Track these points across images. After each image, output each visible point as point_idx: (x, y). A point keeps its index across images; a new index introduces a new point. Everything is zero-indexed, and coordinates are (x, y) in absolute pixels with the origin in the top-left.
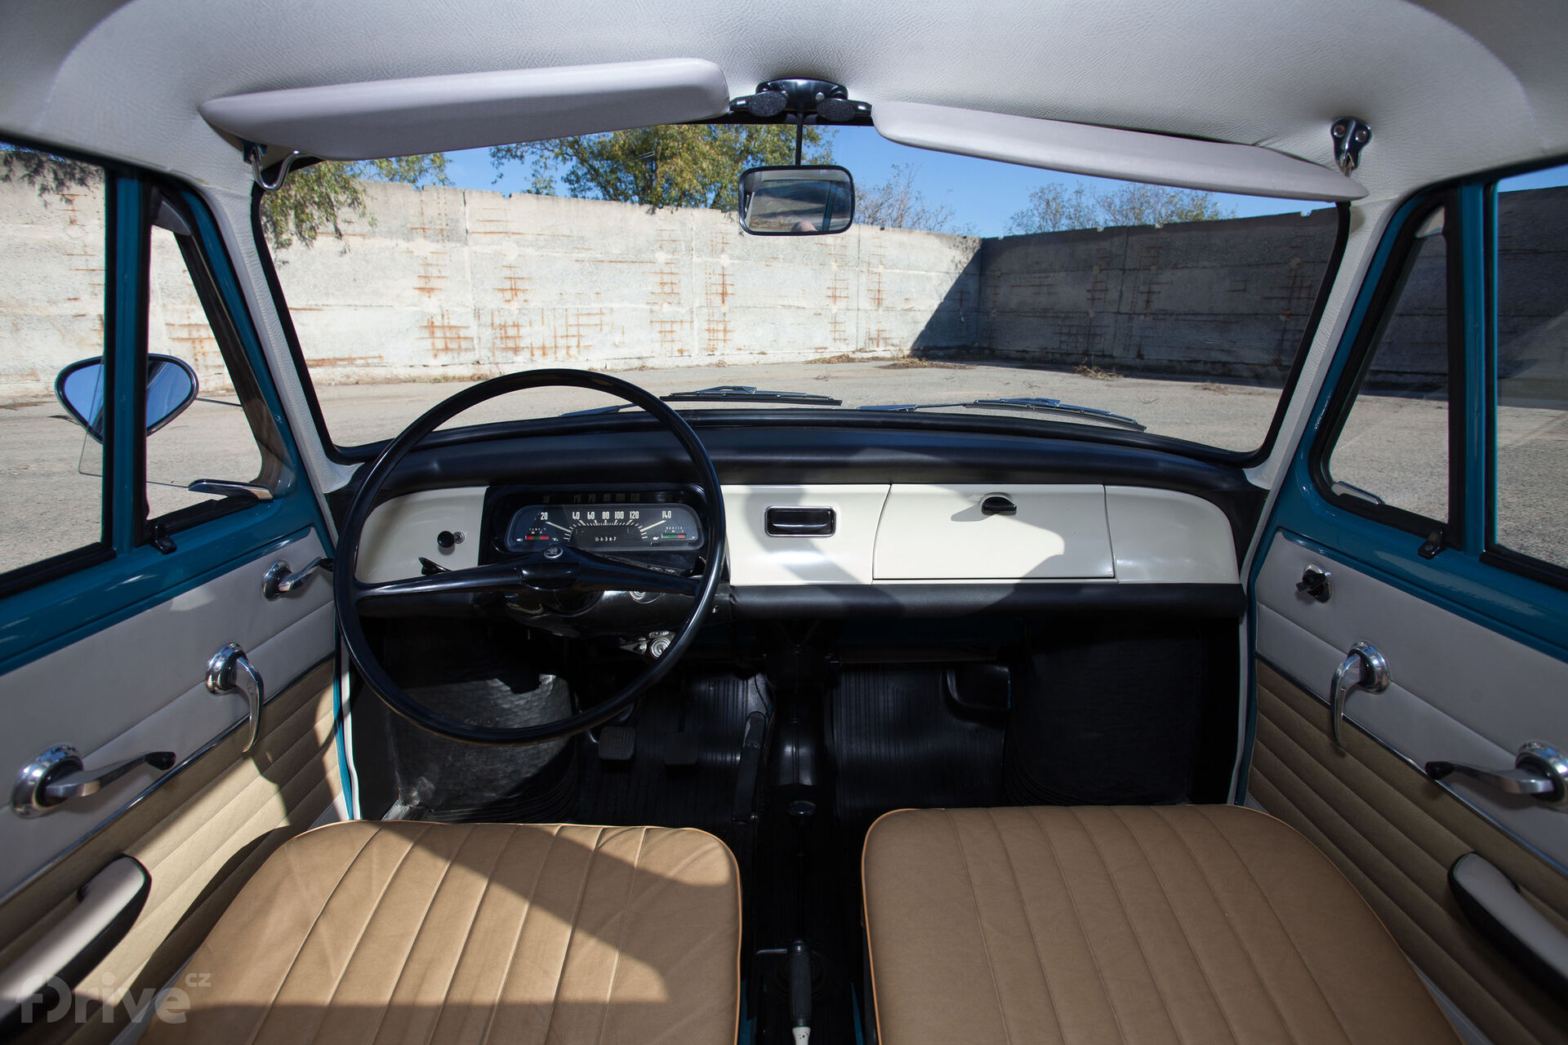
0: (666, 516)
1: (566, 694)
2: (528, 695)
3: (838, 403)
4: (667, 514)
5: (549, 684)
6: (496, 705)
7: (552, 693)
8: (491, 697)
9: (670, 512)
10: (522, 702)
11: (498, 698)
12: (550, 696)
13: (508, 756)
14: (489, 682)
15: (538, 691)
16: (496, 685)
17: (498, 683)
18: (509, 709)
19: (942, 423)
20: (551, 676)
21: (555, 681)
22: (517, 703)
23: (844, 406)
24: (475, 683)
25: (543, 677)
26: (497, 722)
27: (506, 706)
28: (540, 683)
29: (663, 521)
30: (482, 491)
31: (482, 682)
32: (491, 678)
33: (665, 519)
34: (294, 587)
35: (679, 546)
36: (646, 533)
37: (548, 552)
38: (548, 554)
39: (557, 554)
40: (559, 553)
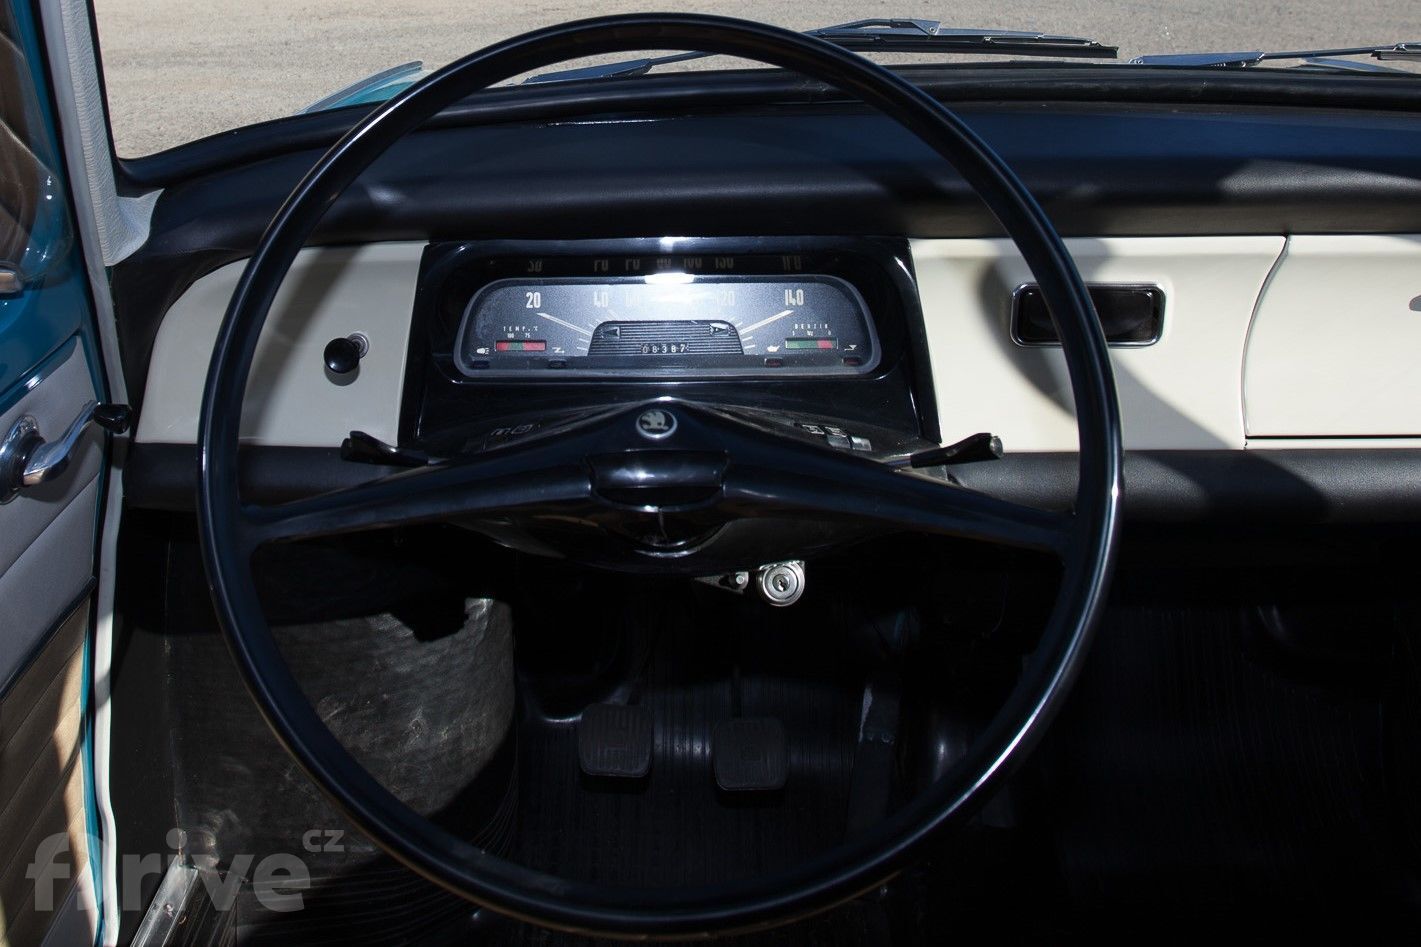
0: (793, 302)
1: (506, 635)
2: (444, 644)
3: (1111, 52)
4: (794, 296)
5: (481, 618)
6: (385, 667)
7: (485, 636)
8: (376, 653)
9: (800, 292)
10: (433, 659)
11: (389, 654)
12: (483, 640)
13: (402, 770)
14: (372, 621)
15: (461, 635)
16: (385, 627)
17: (388, 623)
18: (410, 675)
19: (1329, 90)
20: (485, 601)
21: (492, 611)
22: (423, 661)
23: (1124, 58)
24: (344, 623)
25: (471, 603)
26: (385, 703)
27: (404, 669)
28: (467, 617)
29: (788, 312)
30: (412, 252)
31: (357, 622)
32: (376, 611)
33: (790, 307)
34: (51, 474)
35: (826, 365)
36: (751, 338)
37: (643, 422)
38: (646, 427)
39: (666, 428)
40: (670, 426)
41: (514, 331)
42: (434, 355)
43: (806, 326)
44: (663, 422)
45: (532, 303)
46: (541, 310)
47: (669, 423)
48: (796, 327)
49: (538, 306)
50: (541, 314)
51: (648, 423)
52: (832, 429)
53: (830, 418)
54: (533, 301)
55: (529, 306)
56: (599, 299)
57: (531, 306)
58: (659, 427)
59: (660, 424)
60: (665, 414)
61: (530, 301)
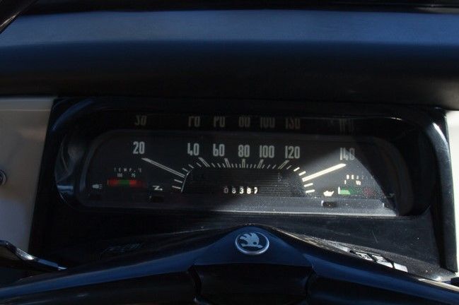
0: (346, 158)
9: (352, 150)
29: (342, 165)
33: (344, 161)
35: (370, 208)
36: (311, 184)
37: (241, 242)
38: (243, 245)
39: (260, 246)
40: (264, 245)
41: (122, 172)
42: (59, 187)
43: (355, 177)
44: (258, 242)
45: (138, 150)
46: (145, 156)
47: (263, 243)
48: (348, 177)
49: (142, 152)
50: (144, 159)
51: (246, 243)
52: (377, 257)
53: (376, 250)
54: (139, 148)
55: (135, 152)
56: (192, 149)
57: (137, 153)
58: (255, 246)
59: (255, 243)
60: (259, 236)
61: (136, 148)
